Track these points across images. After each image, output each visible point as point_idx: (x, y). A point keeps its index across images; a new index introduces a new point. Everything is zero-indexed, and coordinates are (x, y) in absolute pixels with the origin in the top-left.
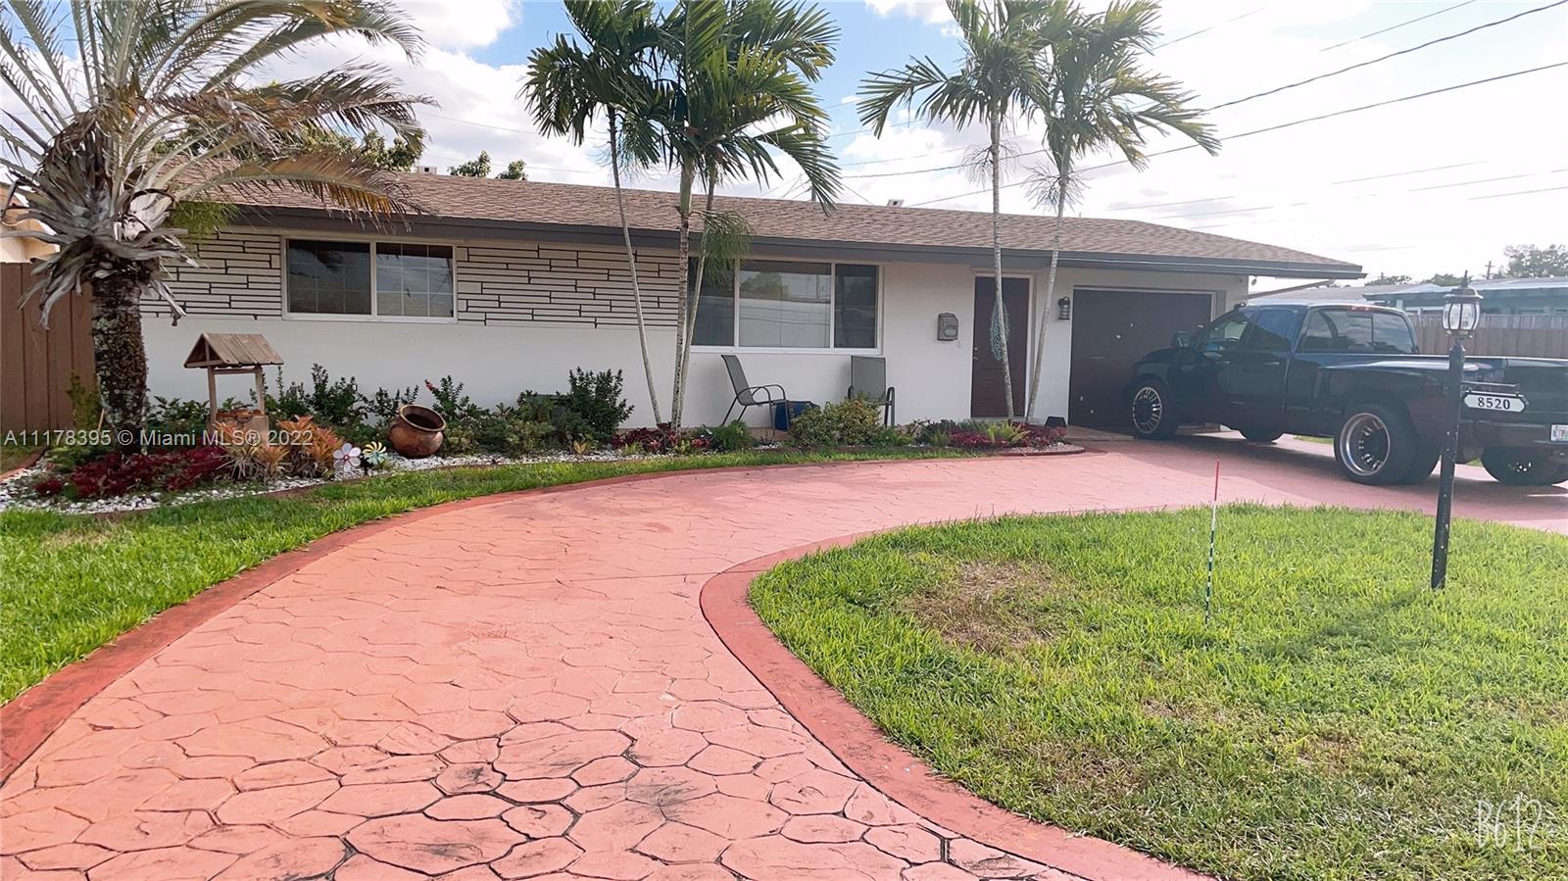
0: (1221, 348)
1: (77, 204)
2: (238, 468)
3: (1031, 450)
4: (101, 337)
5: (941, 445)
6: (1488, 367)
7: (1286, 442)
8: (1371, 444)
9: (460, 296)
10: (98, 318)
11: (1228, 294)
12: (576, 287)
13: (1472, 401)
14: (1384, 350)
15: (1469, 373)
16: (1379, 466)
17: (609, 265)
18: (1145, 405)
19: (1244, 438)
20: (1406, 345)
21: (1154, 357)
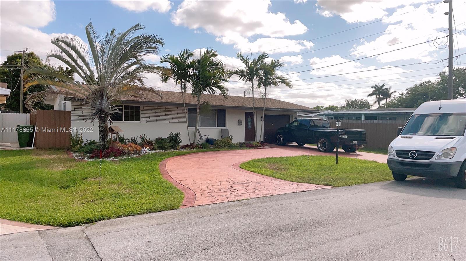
0: (294, 127)
1: (98, 102)
2: (125, 152)
3: (262, 147)
4: (102, 128)
5: (244, 147)
6: (343, 131)
7: (306, 145)
8: (324, 145)
9: (142, 117)
10: (101, 124)
11: (293, 116)
12: (165, 114)
13: (340, 136)
14: (324, 127)
15: (340, 132)
16: (325, 149)
17: (172, 110)
18: (280, 138)
19: (298, 145)
20: (328, 126)
21: (280, 129)
